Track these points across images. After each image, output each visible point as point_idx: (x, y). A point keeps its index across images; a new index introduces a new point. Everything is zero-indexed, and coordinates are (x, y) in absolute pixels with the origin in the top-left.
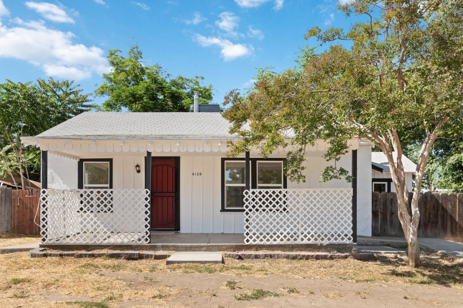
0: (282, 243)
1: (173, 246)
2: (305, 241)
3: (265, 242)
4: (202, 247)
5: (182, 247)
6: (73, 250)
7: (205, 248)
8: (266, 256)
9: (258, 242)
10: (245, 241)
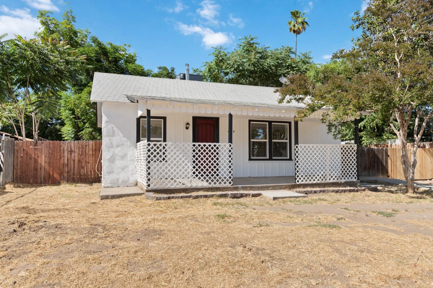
0: (319, 182)
1: (250, 187)
2: (332, 181)
3: (308, 182)
4: (270, 187)
5: (256, 187)
6: (174, 193)
7: (271, 188)
8: (321, 191)
9: (304, 182)
10: (297, 182)
